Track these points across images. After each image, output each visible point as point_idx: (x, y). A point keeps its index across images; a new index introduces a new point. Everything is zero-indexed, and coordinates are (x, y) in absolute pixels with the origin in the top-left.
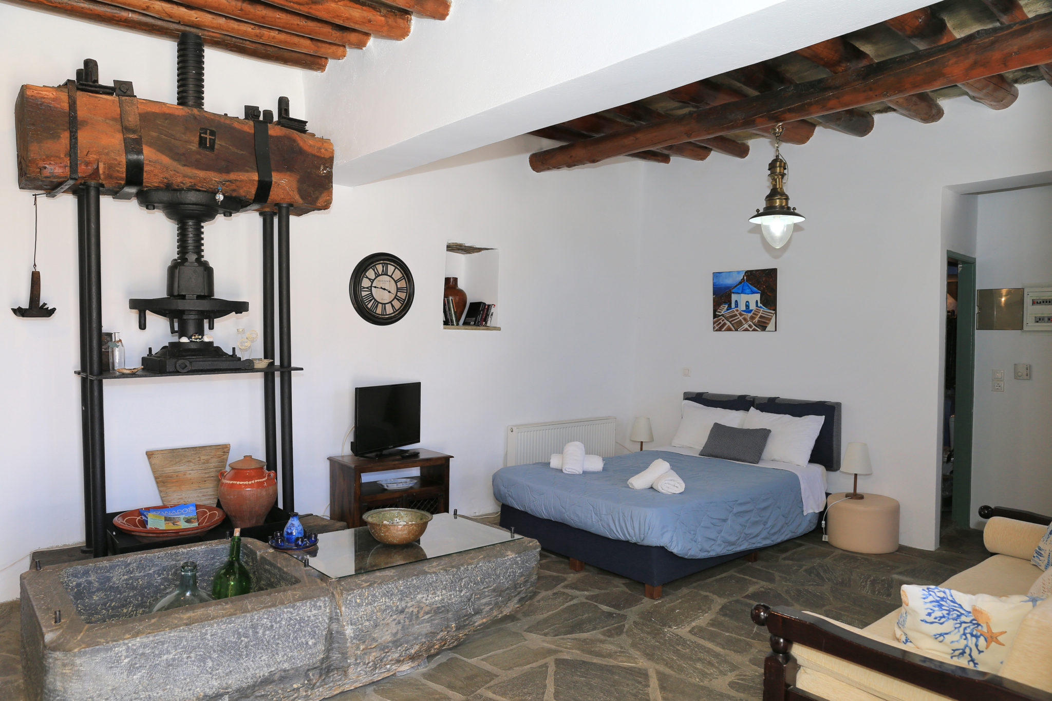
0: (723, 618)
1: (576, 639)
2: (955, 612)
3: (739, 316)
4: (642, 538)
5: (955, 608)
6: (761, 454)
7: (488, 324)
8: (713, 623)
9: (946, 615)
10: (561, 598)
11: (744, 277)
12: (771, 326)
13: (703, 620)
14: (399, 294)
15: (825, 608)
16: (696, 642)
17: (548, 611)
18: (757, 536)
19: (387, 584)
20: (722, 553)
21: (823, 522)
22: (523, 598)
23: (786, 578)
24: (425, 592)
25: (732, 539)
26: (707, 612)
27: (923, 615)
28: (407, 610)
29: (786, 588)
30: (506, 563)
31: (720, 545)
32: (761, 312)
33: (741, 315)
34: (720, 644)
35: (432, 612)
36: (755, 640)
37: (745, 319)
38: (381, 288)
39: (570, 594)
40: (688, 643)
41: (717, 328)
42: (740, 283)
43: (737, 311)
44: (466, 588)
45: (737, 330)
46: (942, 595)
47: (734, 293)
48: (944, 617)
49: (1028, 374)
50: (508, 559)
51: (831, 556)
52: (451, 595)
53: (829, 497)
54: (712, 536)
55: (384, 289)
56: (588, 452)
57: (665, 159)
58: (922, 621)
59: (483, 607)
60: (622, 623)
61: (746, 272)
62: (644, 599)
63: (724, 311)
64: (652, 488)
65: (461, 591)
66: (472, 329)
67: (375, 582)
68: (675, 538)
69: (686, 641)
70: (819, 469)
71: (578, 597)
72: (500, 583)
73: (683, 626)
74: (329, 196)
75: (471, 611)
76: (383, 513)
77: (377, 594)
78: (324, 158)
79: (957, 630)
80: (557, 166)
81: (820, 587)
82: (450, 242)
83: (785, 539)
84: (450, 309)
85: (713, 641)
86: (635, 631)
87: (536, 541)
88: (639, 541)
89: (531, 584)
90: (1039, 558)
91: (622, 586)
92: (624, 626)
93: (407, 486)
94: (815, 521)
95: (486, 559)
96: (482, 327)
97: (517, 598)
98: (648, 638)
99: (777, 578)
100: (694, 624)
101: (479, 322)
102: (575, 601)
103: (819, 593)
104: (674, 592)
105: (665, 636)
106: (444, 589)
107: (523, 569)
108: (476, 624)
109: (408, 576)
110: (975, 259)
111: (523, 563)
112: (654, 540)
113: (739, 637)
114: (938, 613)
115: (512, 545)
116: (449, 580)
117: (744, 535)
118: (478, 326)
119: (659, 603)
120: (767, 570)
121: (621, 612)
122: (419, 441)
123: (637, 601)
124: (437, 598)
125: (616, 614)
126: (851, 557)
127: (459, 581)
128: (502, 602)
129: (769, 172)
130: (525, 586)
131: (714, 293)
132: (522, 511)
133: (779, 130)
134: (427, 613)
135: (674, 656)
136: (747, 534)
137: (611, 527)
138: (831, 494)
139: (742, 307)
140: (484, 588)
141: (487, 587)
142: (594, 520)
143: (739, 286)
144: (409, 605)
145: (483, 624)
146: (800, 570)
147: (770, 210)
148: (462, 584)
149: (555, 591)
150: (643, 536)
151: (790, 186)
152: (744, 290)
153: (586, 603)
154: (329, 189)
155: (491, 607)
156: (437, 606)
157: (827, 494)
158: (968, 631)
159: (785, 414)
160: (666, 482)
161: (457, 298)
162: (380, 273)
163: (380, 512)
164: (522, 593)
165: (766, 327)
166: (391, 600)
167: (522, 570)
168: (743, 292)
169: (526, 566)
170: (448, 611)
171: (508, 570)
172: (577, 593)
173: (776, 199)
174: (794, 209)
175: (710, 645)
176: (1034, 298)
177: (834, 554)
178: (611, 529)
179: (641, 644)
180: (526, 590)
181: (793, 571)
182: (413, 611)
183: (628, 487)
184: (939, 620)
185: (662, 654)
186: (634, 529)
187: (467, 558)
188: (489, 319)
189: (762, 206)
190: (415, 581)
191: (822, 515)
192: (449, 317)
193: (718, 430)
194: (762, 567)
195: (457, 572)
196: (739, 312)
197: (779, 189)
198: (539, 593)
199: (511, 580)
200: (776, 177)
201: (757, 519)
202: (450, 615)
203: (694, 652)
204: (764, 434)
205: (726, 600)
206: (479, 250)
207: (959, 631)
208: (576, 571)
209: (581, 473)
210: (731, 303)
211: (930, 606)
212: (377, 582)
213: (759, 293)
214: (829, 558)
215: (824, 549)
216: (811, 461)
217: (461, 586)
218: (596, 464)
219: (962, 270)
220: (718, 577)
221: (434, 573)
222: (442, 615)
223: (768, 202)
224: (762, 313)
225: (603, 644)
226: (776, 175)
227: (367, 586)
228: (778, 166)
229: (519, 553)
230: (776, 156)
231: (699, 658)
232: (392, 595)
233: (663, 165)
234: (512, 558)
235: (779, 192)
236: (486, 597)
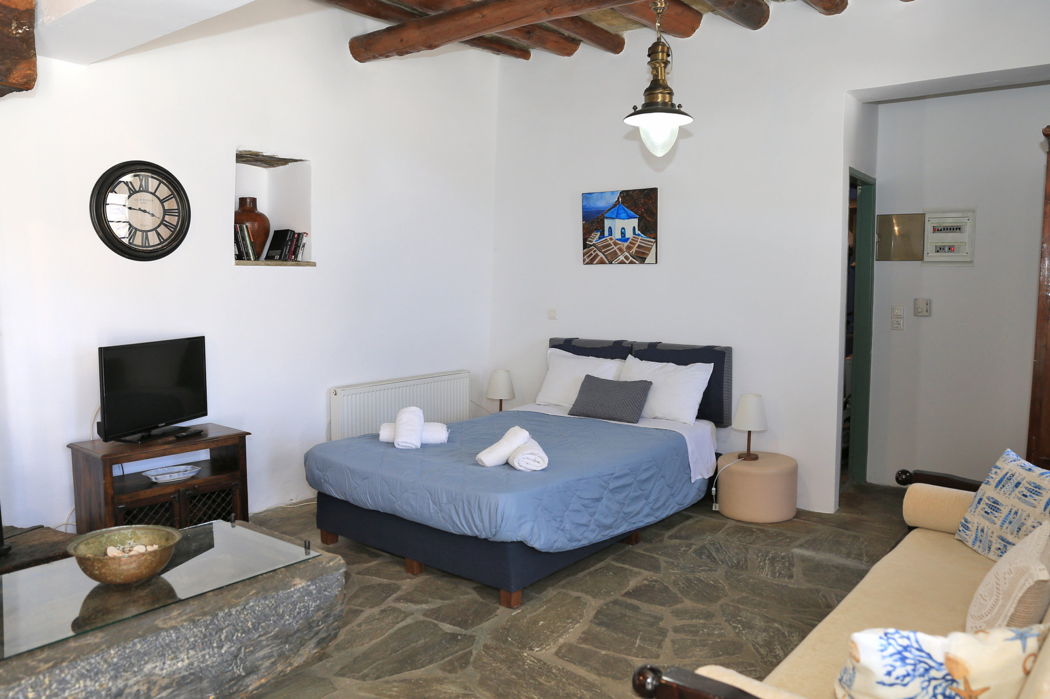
0: (598, 629)
1: (404, 681)
2: (923, 665)
3: (613, 246)
4: (494, 533)
5: (922, 659)
6: (641, 412)
7: (300, 258)
8: (587, 637)
9: (911, 672)
10: (390, 618)
11: (618, 199)
12: (650, 258)
13: (572, 634)
14: (167, 218)
15: (720, 601)
16: (563, 669)
17: (371, 640)
18: (638, 514)
19: (88, 659)
20: (596, 539)
21: (714, 489)
22: (323, 640)
23: (673, 563)
24: (159, 659)
25: (609, 521)
26: (578, 622)
27: (880, 675)
28: (128, 691)
29: (673, 578)
30: (292, 597)
31: (593, 531)
32: (639, 240)
33: (616, 244)
34: (595, 668)
35: (174, 684)
36: (638, 657)
37: (620, 249)
38: (140, 209)
39: (403, 610)
40: (554, 671)
41: (587, 260)
42: (615, 206)
43: (611, 239)
44: (229, 641)
45: (612, 263)
46: (905, 642)
47: (607, 218)
48: (908, 675)
49: (928, 310)
50: (295, 590)
51: (723, 530)
52: (204, 656)
53: (720, 458)
54: (584, 521)
55: (145, 211)
56: (428, 419)
57: (524, 54)
58: (879, 683)
59: (260, 663)
60: (468, 649)
61: (621, 193)
62: (498, 608)
63: (595, 240)
64: (507, 463)
65: (222, 647)
66: (276, 265)
67: (63, 660)
68: (536, 530)
69: (551, 668)
70: (707, 426)
71: (413, 614)
72: (284, 625)
73: (547, 646)
74: (30, 69)
75: (240, 671)
76: (106, 535)
77: (69, 677)
78: (16, 9)
79: (925, 691)
80: (385, 54)
81: (713, 572)
82: (241, 149)
83: (671, 514)
84: (244, 239)
85: (586, 665)
86: (485, 660)
87: (340, 557)
88: (490, 536)
89: (334, 619)
90: (965, 532)
91: (473, 591)
92: (471, 653)
93: (185, 476)
94: (704, 488)
95: (260, 595)
96: (290, 263)
97: (314, 640)
98: (501, 669)
99: (663, 565)
100: (561, 641)
101: (285, 255)
102: (409, 621)
103: (712, 580)
104: (538, 595)
105: (524, 664)
106: (192, 649)
107: (320, 600)
108: (251, 688)
109: (127, 639)
110: (875, 179)
111: (319, 592)
112: (509, 533)
113: (619, 655)
114: (901, 671)
115: (303, 568)
116: (199, 634)
117: (623, 514)
118: (286, 261)
119: (518, 614)
120: (650, 554)
121: (469, 632)
122: (206, 414)
123: (490, 613)
124: (180, 665)
125: (461, 635)
126: (746, 529)
127: (216, 633)
128: (290, 650)
129: (649, 59)
130: (325, 622)
131: (585, 218)
132: (343, 500)
133: (662, 4)
134: (165, 688)
135: (534, 694)
136: (625, 514)
137: (455, 520)
138: (721, 454)
139: (617, 235)
140: (260, 636)
141: (264, 634)
142: (432, 511)
143: (613, 209)
144: (131, 682)
145: (262, 686)
146: (688, 550)
147: (650, 107)
148: (223, 637)
149: (383, 607)
150: (495, 530)
151: (674, 78)
152: (620, 214)
153: (423, 622)
154: (31, 58)
155: (273, 660)
156: (182, 674)
157: (718, 455)
158: (939, 690)
159: (668, 362)
160: (524, 456)
161: (256, 225)
162: (137, 190)
163: (102, 535)
164: (321, 633)
165: (646, 258)
166: (96, 681)
167: (318, 602)
168: (617, 217)
169: (325, 595)
170: (201, 679)
171: (296, 605)
172: (412, 607)
173: (657, 93)
174: (680, 106)
175: (581, 671)
176: (935, 225)
177: (727, 527)
178: (454, 523)
179: (491, 680)
180: (328, 627)
181: (680, 553)
182: (138, 690)
183: (477, 464)
184: (902, 680)
185: (519, 692)
186: (482, 522)
187: (229, 597)
188: (300, 251)
189: (640, 102)
190: (139, 646)
191: (712, 481)
192: (242, 249)
193: (590, 384)
194: (644, 550)
195: (212, 621)
196: (613, 241)
197: (661, 80)
198: (362, 611)
199: (301, 618)
200: (658, 65)
201: (638, 494)
202: (205, 684)
203: (560, 685)
204: (644, 388)
205: (602, 601)
206: (285, 161)
207: (927, 693)
208: (413, 574)
209: (419, 446)
210: (604, 231)
211: (890, 661)
212: (68, 658)
213: (636, 218)
214: (721, 531)
215: (714, 520)
216: (700, 417)
217: (221, 640)
218: (438, 434)
219: (861, 192)
220: (592, 569)
221: (174, 628)
222: (190, 687)
223: (647, 97)
224: (640, 242)
225: (442, 684)
226: (658, 63)
227: (49, 668)
228: (660, 50)
229: (313, 580)
230: (658, 39)
231: (567, 694)
232: (96, 674)
233: (521, 61)
234: (303, 587)
235: (661, 84)
236: (263, 648)
